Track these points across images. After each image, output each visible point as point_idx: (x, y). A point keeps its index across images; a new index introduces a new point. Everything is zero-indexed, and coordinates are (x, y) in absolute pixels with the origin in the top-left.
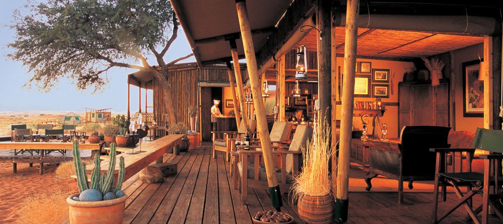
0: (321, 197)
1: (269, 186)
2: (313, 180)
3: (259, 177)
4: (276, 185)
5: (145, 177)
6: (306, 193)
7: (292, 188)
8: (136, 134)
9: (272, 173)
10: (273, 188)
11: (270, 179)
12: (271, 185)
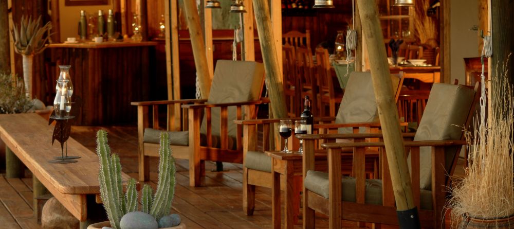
0: (501, 218)
1: (399, 209)
2: (486, 188)
3: (366, 199)
4: (411, 207)
5: (62, 221)
6: (475, 214)
7: (446, 207)
8: (67, 117)
9: (404, 184)
10: (408, 212)
11: (400, 194)
12: (401, 207)
